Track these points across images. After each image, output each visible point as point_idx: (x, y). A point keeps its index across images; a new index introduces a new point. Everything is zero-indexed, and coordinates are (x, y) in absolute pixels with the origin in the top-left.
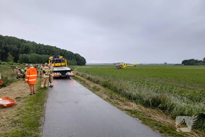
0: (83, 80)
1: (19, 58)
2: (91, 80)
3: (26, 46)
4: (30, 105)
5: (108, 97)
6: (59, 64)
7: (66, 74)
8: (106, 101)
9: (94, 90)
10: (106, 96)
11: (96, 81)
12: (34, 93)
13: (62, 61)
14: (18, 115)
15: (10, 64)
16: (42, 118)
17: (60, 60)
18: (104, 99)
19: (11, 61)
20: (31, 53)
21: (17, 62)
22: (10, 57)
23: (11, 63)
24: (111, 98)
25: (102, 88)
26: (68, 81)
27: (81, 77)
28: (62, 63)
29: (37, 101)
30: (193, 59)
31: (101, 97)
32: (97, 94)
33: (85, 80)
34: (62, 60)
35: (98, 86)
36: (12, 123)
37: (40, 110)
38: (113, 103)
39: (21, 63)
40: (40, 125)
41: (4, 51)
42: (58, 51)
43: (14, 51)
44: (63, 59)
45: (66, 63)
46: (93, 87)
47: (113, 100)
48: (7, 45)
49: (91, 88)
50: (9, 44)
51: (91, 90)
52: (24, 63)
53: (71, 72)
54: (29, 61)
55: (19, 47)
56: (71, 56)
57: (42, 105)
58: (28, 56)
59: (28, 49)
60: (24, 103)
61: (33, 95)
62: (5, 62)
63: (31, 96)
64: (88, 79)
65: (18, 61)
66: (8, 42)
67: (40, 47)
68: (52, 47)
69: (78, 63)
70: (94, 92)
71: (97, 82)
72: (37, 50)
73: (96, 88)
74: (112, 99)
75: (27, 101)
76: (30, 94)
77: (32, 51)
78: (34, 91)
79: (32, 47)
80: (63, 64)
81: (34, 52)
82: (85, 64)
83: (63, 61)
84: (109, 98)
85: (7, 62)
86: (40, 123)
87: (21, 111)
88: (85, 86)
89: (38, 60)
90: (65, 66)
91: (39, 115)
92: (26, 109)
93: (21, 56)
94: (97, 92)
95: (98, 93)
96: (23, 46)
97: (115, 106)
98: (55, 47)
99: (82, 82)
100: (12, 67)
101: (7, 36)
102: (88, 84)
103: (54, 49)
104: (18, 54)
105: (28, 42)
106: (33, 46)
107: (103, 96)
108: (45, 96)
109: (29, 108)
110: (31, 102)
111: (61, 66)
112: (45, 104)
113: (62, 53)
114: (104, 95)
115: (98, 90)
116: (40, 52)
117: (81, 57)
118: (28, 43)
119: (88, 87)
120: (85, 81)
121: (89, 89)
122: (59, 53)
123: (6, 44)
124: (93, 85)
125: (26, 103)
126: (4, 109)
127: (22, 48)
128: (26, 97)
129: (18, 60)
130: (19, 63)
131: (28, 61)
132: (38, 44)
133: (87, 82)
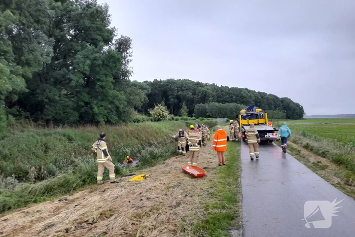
0: (295, 149)
1: (195, 110)
2: (312, 150)
3: (204, 91)
4: (221, 178)
5: (340, 182)
6: (255, 121)
7: (266, 136)
8: (336, 186)
9: (316, 167)
10: (337, 180)
11: (320, 152)
12: (224, 164)
13: (260, 117)
14: (211, 187)
15: (184, 120)
16: (239, 195)
17: (257, 115)
18: (333, 185)
19: (185, 115)
20: (210, 102)
21: (192, 116)
22: (184, 109)
23: (185, 117)
24: (347, 183)
25: (333, 166)
26: (270, 149)
27: (293, 142)
28: (259, 120)
29: (229, 175)
31: (328, 180)
32: (320, 175)
33: (300, 149)
34: (260, 115)
35: (324, 161)
36: (208, 195)
37: (235, 186)
38: (348, 192)
39: (197, 118)
40: (239, 202)
41: (176, 101)
42: (251, 96)
43: (188, 101)
44: (262, 113)
45: (266, 120)
46: (313, 163)
47: (349, 187)
48: (180, 93)
49: (310, 164)
50: (183, 91)
51: (309, 167)
52: (201, 118)
53: (275, 134)
54: (208, 114)
55: (194, 94)
56: (274, 102)
57: (236, 180)
58: (206, 106)
59: (205, 95)
60: (215, 175)
61: (223, 167)
62: (177, 117)
63: (220, 167)
64: (307, 147)
65: (194, 115)
66: (181, 88)
67: (222, 92)
68: (240, 90)
69: (287, 116)
70: (314, 170)
71: (324, 155)
72: (218, 97)
73: (320, 164)
74: (349, 185)
75: (218, 173)
76: (219, 165)
77: (211, 98)
78: (223, 162)
79: (211, 92)
80: (261, 121)
81: (214, 99)
82: (303, 116)
83: (262, 117)
84: (343, 182)
85: (180, 116)
86: (238, 200)
87: (213, 183)
88: (299, 160)
89: (221, 112)
90: (265, 124)
91: (235, 191)
92: (219, 182)
93: (197, 106)
94: (320, 171)
95: (323, 172)
96: (200, 92)
97: (351, 196)
98: (246, 89)
99: (294, 152)
100: (186, 123)
101: (180, 80)
102: (304, 157)
103: (244, 92)
104: (193, 105)
105: (206, 85)
106: (213, 91)
107: (332, 179)
108: (238, 169)
109: (222, 181)
110: (223, 175)
111: (258, 124)
112: (239, 180)
113: (258, 99)
114: (334, 177)
115: (324, 168)
116: (222, 99)
117: (294, 103)
118: (206, 87)
119: (304, 161)
120: (299, 151)
121: (305, 165)
122: (253, 100)
123: (178, 91)
124: (315, 159)
125: (217, 175)
126: (195, 179)
127: (198, 94)
128: (215, 168)
129: (193, 112)
130: (194, 118)
131: (206, 115)
132: (220, 86)
133: (305, 152)
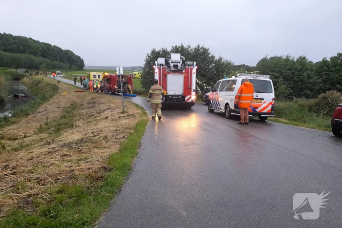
30: (244, 65)
56: (59, 54)
67: (7, 40)
82: (83, 68)
113: (45, 50)
116: (8, 47)
122: (40, 50)
